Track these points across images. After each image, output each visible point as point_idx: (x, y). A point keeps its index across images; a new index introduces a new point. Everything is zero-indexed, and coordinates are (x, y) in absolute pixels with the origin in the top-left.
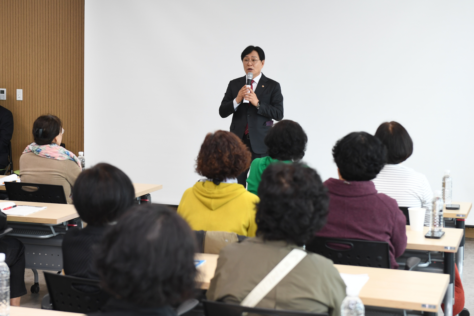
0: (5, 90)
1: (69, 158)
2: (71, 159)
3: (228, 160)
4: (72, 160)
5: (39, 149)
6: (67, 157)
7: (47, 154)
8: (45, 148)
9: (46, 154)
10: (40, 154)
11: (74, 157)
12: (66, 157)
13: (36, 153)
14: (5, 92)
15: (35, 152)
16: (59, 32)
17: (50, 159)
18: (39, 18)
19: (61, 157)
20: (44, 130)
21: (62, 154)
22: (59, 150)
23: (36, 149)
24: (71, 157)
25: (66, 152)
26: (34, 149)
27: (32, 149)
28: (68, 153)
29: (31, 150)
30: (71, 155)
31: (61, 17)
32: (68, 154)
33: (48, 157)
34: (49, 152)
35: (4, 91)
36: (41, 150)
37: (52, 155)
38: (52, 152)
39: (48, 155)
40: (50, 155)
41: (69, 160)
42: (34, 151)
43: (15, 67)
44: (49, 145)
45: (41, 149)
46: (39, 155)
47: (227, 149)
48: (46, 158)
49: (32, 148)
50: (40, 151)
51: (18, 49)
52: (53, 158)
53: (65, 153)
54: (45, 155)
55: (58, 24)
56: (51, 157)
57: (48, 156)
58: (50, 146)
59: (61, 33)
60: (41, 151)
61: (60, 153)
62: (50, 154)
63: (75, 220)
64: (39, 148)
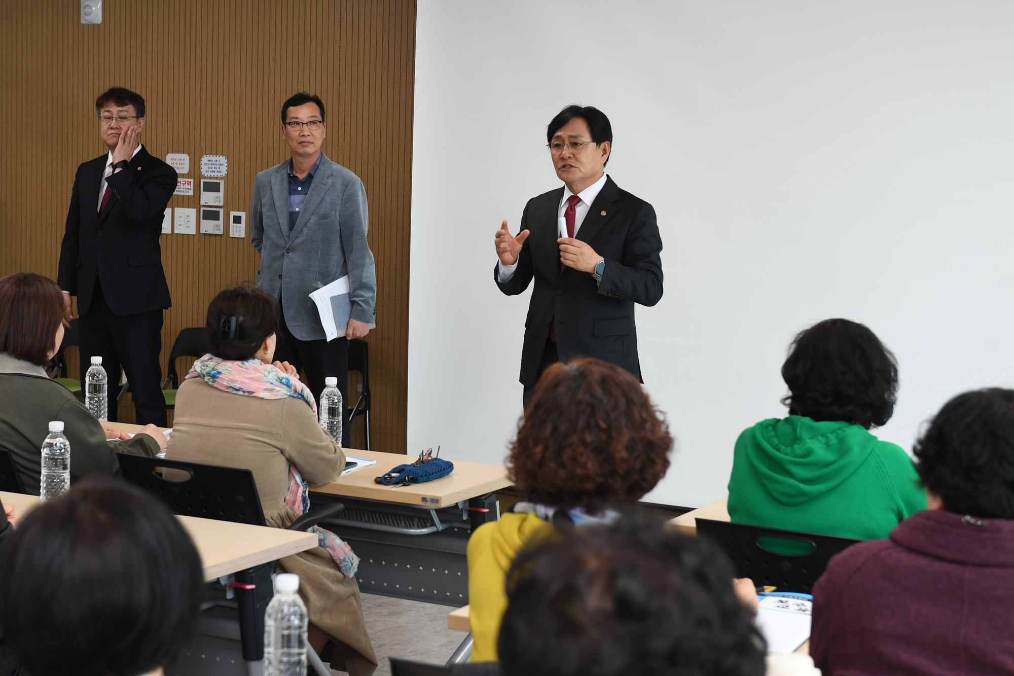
0: (243, 215)
1: (289, 394)
2: (295, 395)
3: (624, 454)
4: (299, 398)
5: (216, 370)
6: (285, 392)
7: (234, 384)
8: (230, 368)
9: (232, 385)
10: (219, 383)
11: (302, 391)
12: (283, 392)
13: (209, 379)
14: (243, 220)
15: (206, 379)
16: (361, 83)
17: (241, 397)
18: (319, 50)
19: (271, 390)
20: (241, 319)
21: (272, 384)
22: (264, 374)
23: (208, 369)
24: (296, 391)
25: (283, 378)
26: (204, 369)
27: (201, 371)
28: (288, 380)
29: (199, 373)
30: (296, 387)
31: (367, 47)
32: (288, 385)
33: (235, 392)
34: (239, 378)
35: (241, 217)
36: (219, 373)
37: (245, 388)
38: (248, 378)
39: (237, 386)
40: (242, 387)
41: (291, 399)
42: (204, 376)
43: (266, 162)
44: (239, 363)
45: (219, 371)
46: (215, 385)
47: (623, 421)
48: (230, 395)
49: (200, 367)
50: (218, 377)
51: (272, 122)
52: (250, 394)
53: (280, 380)
54: (228, 385)
55: (362, 64)
56: (244, 392)
57: (238, 388)
58: (241, 365)
59: (366, 85)
60: (220, 376)
61: (268, 382)
62: (242, 383)
63: (251, 571)
64: (215, 368)
